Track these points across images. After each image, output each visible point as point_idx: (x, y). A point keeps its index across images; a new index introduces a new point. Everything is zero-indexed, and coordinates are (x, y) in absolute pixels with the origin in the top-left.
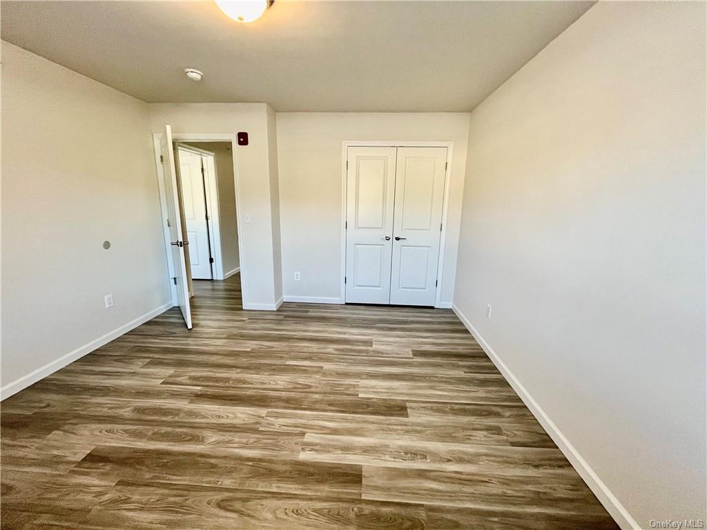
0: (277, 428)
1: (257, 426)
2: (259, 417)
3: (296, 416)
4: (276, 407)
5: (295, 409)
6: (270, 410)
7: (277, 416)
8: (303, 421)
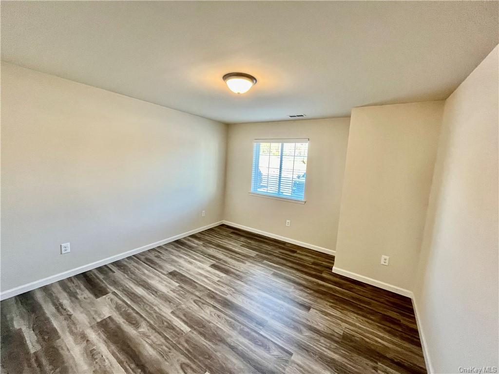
0: (227, 287)
1: (235, 292)
2: (231, 295)
3: (215, 289)
4: (221, 297)
5: (213, 292)
6: (225, 296)
7: (223, 292)
8: (214, 285)
